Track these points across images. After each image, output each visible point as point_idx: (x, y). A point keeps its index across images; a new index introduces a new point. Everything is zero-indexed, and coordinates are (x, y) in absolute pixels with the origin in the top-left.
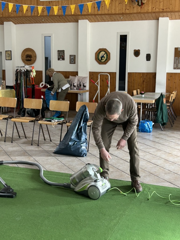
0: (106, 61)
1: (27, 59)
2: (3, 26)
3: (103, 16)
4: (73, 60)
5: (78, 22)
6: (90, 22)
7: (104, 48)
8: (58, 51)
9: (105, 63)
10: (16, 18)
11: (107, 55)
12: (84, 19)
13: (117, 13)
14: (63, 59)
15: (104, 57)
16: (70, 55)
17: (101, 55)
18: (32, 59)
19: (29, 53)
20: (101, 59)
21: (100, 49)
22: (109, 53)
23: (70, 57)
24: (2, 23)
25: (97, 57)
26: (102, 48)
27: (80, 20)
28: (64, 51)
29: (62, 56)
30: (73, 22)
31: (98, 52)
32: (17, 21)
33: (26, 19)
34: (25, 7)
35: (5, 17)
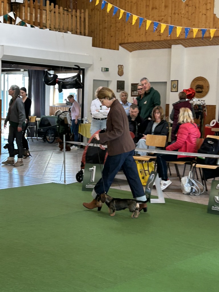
1: (197, 90)
10: (187, 41)
18: (203, 90)
19: (200, 83)
24: (170, 47)
32: (187, 43)
33: (200, 41)
34: (195, 30)
35: (173, 40)
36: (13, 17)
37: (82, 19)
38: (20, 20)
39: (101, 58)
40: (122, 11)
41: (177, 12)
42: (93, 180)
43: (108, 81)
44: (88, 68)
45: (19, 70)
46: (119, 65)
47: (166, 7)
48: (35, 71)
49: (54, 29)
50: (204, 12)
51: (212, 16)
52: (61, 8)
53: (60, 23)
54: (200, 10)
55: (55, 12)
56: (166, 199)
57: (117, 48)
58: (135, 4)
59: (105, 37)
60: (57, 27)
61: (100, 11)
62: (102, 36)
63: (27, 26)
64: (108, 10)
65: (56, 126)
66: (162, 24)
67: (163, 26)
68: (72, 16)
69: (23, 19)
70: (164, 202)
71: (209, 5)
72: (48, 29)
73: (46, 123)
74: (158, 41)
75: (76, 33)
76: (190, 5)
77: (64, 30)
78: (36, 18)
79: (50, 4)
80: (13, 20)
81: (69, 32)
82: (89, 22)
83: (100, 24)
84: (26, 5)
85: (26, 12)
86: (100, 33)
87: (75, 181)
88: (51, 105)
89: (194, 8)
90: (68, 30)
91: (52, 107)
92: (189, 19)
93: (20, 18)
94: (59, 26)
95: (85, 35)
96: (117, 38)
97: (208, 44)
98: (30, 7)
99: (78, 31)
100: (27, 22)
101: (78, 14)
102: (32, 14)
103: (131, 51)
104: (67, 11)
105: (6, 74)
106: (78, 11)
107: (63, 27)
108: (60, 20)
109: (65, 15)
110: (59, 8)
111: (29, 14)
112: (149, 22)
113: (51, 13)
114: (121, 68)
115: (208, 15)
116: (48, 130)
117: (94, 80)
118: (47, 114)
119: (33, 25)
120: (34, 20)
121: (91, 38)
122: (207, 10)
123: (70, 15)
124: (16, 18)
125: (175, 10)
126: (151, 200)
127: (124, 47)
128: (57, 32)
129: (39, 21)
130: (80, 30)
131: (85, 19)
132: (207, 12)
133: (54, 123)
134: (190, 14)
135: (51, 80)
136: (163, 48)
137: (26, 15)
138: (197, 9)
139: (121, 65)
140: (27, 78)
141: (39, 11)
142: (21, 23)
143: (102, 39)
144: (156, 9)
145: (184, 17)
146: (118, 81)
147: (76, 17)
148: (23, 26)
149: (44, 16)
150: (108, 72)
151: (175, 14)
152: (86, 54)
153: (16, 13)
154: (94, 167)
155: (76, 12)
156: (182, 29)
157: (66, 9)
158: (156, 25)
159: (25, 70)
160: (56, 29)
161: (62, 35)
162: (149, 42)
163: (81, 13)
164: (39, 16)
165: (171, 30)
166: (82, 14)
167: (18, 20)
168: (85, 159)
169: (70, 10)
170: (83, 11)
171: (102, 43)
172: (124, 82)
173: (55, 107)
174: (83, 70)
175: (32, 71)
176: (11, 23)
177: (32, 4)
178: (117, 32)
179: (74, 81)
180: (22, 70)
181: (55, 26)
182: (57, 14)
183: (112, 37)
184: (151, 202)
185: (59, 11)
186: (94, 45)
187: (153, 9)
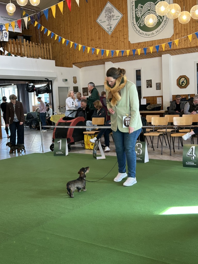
0: (186, 85)
2: (105, 65)
3: (180, 50)
4: (159, 87)
5: (161, 56)
6: (172, 55)
7: (184, 75)
8: (147, 81)
9: (185, 87)
10: (114, 59)
11: (187, 81)
12: (166, 54)
13: (192, 46)
14: (151, 87)
15: (184, 82)
16: (156, 83)
17: (181, 81)
20: (182, 84)
21: (180, 76)
22: (188, 79)
23: (156, 85)
24: (104, 63)
25: (178, 83)
26: (182, 75)
27: (163, 54)
28: (151, 80)
29: (150, 85)
30: (158, 57)
31: (179, 79)
32: (114, 60)
33: (121, 58)
34: (118, 51)
35: (105, 59)
36: (3, 51)
37: (48, 49)
38: (8, 52)
39: (62, 73)
40: (72, 43)
41: (106, 41)
42: (60, 148)
43: (67, 88)
44: (54, 80)
45: (11, 85)
46: (74, 77)
47: (99, 38)
48: (21, 84)
49: (30, 57)
50: (123, 40)
51: (128, 42)
52: (34, 43)
53: (33, 53)
54: (120, 40)
55: (29, 46)
56: (106, 156)
57: (71, 66)
58: (80, 38)
59: (63, 60)
60: (32, 55)
61: (59, 44)
62: (62, 59)
63: (12, 56)
64: (63, 42)
65: (37, 118)
66: (97, 49)
67: (98, 50)
68: (41, 48)
69: (10, 51)
70: (105, 158)
71: (125, 36)
72: (26, 57)
73: (31, 117)
74: (96, 60)
75: (45, 58)
76: (114, 37)
77: (36, 57)
78: (18, 50)
79: (26, 41)
80: (3, 53)
81: (39, 58)
82: (52, 51)
83: (59, 52)
84: (11, 43)
85: (11, 47)
86: (60, 57)
87: (50, 150)
88: (33, 105)
89: (117, 38)
90: (39, 57)
91: (34, 106)
92: (114, 45)
93: (7, 51)
94: (33, 54)
95: (50, 60)
96: (71, 60)
97: (126, 60)
98: (13, 44)
99: (46, 57)
100: (12, 53)
101: (45, 46)
102: (15, 48)
103: (80, 68)
104: (38, 44)
105: (3, 88)
106: (45, 44)
107: (36, 55)
108: (33, 51)
109: (37, 48)
110: (32, 43)
111: (13, 48)
112: (89, 49)
113: (27, 47)
114: (75, 78)
115: (125, 42)
116: (32, 121)
117: (58, 87)
118: (31, 110)
119: (16, 55)
120: (16, 52)
121: (55, 61)
122: (124, 39)
123: (40, 48)
124: (4, 51)
125: (105, 40)
126: (97, 157)
127: (76, 66)
128: (32, 58)
129: (19, 52)
130: (47, 56)
131: (49, 49)
132: (124, 41)
133: (36, 116)
134: (114, 42)
135: (30, 89)
136: (100, 64)
137: (11, 49)
138: (118, 39)
139: (75, 77)
140: (16, 89)
141: (19, 46)
142: (8, 54)
143: (62, 61)
144: (93, 40)
145: (111, 44)
146: (74, 87)
147: (44, 48)
148: (10, 56)
149: (23, 49)
150: (67, 82)
151: (105, 42)
152: (52, 71)
153: (5, 48)
154: (60, 141)
155: (43, 45)
156: (110, 51)
157: (36, 43)
158: (93, 50)
159: (14, 84)
160: (31, 57)
161: (36, 60)
162: (91, 61)
163: (46, 46)
164: (19, 49)
165: (103, 52)
166: (48, 47)
167: (6, 52)
168: (54, 136)
169: (39, 44)
170: (47, 44)
171: (62, 64)
172: (78, 87)
173: (36, 107)
174: (51, 81)
175: (19, 84)
176: (2, 55)
177: (15, 42)
178: (71, 56)
179: (45, 88)
180: (13, 84)
181: (30, 55)
182: (31, 47)
183: (67, 59)
184: (97, 159)
185: (32, 45)
186: (56, 65)
187: (91, 40)
